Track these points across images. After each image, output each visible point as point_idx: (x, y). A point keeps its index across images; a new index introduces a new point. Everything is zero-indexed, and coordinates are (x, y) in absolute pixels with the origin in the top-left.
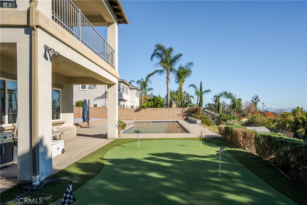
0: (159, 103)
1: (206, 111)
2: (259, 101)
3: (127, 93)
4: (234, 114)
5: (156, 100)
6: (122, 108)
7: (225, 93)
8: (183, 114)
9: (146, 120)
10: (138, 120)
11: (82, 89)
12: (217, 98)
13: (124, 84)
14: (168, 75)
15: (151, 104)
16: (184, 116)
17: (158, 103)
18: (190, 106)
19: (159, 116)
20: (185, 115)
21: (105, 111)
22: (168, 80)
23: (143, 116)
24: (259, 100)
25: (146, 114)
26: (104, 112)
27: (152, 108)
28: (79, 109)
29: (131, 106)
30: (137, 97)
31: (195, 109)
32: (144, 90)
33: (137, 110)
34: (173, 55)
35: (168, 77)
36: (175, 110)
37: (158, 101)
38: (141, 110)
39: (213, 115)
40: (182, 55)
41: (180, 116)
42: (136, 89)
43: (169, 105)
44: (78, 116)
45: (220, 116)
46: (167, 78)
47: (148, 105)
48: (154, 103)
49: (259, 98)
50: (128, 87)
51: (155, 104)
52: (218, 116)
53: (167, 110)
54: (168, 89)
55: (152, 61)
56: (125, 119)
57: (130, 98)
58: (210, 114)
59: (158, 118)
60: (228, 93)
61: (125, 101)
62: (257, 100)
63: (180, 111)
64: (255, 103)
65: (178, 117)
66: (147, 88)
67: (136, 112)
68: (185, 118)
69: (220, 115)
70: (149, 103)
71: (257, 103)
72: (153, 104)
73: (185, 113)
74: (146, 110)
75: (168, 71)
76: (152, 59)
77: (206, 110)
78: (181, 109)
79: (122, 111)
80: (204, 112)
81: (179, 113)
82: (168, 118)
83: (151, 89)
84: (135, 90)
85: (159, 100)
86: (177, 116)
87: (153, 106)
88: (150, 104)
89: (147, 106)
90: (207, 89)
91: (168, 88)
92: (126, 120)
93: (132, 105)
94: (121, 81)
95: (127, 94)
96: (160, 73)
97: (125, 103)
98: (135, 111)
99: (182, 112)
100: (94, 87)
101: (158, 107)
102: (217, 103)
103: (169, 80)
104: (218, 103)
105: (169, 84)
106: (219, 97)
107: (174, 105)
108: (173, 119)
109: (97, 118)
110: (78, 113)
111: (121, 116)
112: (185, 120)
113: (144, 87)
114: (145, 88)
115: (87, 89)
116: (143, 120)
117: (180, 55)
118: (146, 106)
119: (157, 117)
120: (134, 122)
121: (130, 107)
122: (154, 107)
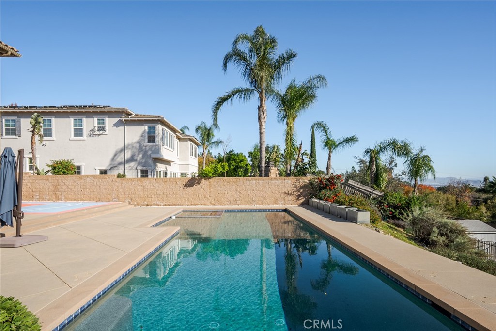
0: (241, 167)
1: (350, 186)
2: (396, 167)
3: (172, 146)
4: (414, 191)
5: (234, 160)
6: (162, 177)
7: (393, 144)
8: (298, 191)
9: (211, 207)
10: (193, 207)
11: (74, 136)
12: (374, 155)
13: (164, 128)
14: (261, 101)
15: (223, 167)
16: (299, 196)
17: (238, 167)
18: (314, 173)
19: (242, 195)
20: (301, 193)
21: (116, 184)
22: (261, 113)
23: (205, 197)
24: (396, 164)
25: (210, 192)
26: (115, 188)
27: (226, 178)
28: (57, 180)
29: (182, 174)
30: (193, 157)
31: (328, 180)
32: (207, 144)
33: (192, 183)
34: (275, 55)
35: (261, 105)
36: (280, 181)
37: (239, 161)
38: (198, 183)
39: (366, 195)
40: (295, 56)
41: (290, 197)
42: (191, 140)
43: (263, 172)
44: (54, 196)
45: (385, 197)
46: (259, 108)
47: (215, 171)
48: (229, 166)
49: (396, 162)
50: (175, 135)
51: (232, 168)
52: (380, 196)
53: (261, 182)
54: (261, 133)
55: (225, 71)
56: (162, 204)
57: (178, 157)
58: (361, 192)
59: (239, 202)
60: (400, 143)
61: (168, 163)
62: (393, 164)
63: (289, 183)
64: (390, 169)
65: (286, 198)
66: (213, 141)
67: (189, 188)
68: (302, 200)
69: (383, 193)
70: (219, 166)
71: (393, 169)
72: (227, 168)
73: (302, 191)
74: (212, 183)
75: (261, 93)
76: (225, 66)
77: (351, 182)
78: (293, 179)
79: (156, 185)
80: (345, 187)
81: (289, 189)
82: (262, 201)
83: (218, 143)
84: (189, 142)
85: (241, 161)
86: (283, 196)
87: (227, 172)
88: (220, 169)
89: (213, 174)
90: (350, 136)
91: (263, 130)
92: (166, 205)
93: (183, 172)
94: (158, 120)
95: (172, 150)
96: (243, 96)
97: (168, 167)
98: (186, 185)
99: (296, 186)
100: (101, 132)
101: (239, 176)
102: (374, 167)
103: (264, 114)
104: (376, 166)
105: (263, 123)
106: (378, 153)
107: (274, 171)
108: (275, 202)
109: (99, 200)
110: (53, 189)
111: (153, 196)
112: (302, 205)
113: (206, 137)
114: (208, 141)
115: (85, 137)
116: (205, 205)
117: (291, 56)
118: (211, 174)
119: (238, 199)
120: (183, 211)
121: (179, 176)
122: (229, 174)
